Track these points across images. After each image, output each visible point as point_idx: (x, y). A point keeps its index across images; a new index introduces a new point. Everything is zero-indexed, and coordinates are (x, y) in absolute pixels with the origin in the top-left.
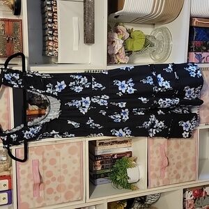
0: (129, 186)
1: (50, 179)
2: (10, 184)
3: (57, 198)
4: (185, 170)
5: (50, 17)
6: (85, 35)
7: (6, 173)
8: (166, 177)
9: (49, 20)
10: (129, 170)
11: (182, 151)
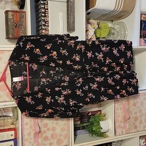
0: (102, 135)
1: (46, 129)
2: (16, 134)
7: (12, 126)
8: (128, 127)
9: (43, 14)
10: (101, 123)
11: (138, 108)
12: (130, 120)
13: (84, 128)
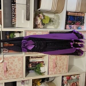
0: (41, 74)
3: (13, 77)
4: (63, 69)
5: (13, 10)
8: (55, 71)
9: (13, 11)
10: (41, 68)
11: (62, 61)
12: (57, 67)
13: (33, 69)
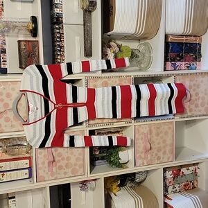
0: (120, 166)
1: (60, 159)
2: (31, 163)
3: (65, 173)
5: (58, 37)
6: (85, 50)
7: (27, 155)
8: (149, 158)
10: (120, 153)
11: (162, 138)
12: (152, 151)
13: (103, 158)
